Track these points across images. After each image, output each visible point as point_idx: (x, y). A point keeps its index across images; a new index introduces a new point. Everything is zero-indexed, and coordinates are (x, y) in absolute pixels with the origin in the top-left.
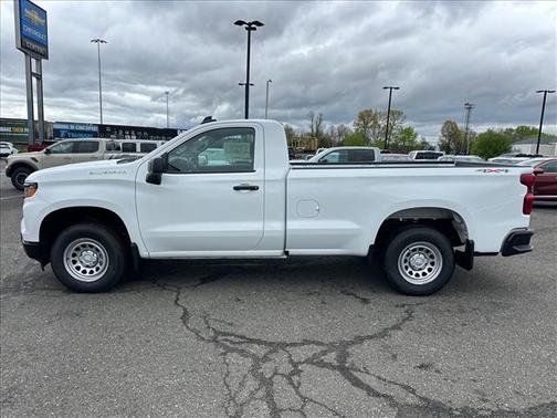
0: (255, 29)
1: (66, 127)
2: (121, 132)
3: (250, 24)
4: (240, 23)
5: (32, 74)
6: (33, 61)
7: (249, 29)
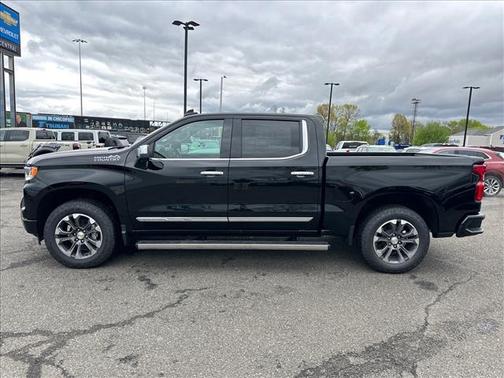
0: (192, 29)
1: (45, 118)
2: (98, 123)
3: (187, 24)
4: (177, 23)
5: (5, 69)
6: (6, 58)
7: (187, 28)
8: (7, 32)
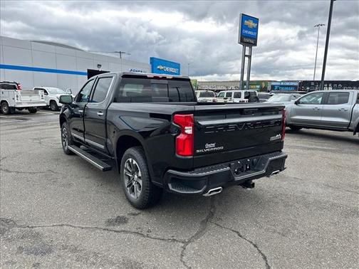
5: (246, 56)
8: (250, 33)
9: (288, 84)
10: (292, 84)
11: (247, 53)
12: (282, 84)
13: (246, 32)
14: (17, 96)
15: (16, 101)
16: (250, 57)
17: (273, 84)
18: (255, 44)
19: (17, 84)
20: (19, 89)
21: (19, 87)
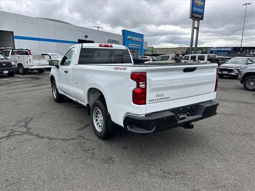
9: (223, 49)
10: (226, 49)
11: (196, 26)
12: (219, 49)
13: (196, 9)
14: (30, 60)
15: (29, 64)
16: (197, 29)
17: (212, 49)
18: (202, 19)
19: (29, 51)
20: (31, 54)
21: (30, 53)
